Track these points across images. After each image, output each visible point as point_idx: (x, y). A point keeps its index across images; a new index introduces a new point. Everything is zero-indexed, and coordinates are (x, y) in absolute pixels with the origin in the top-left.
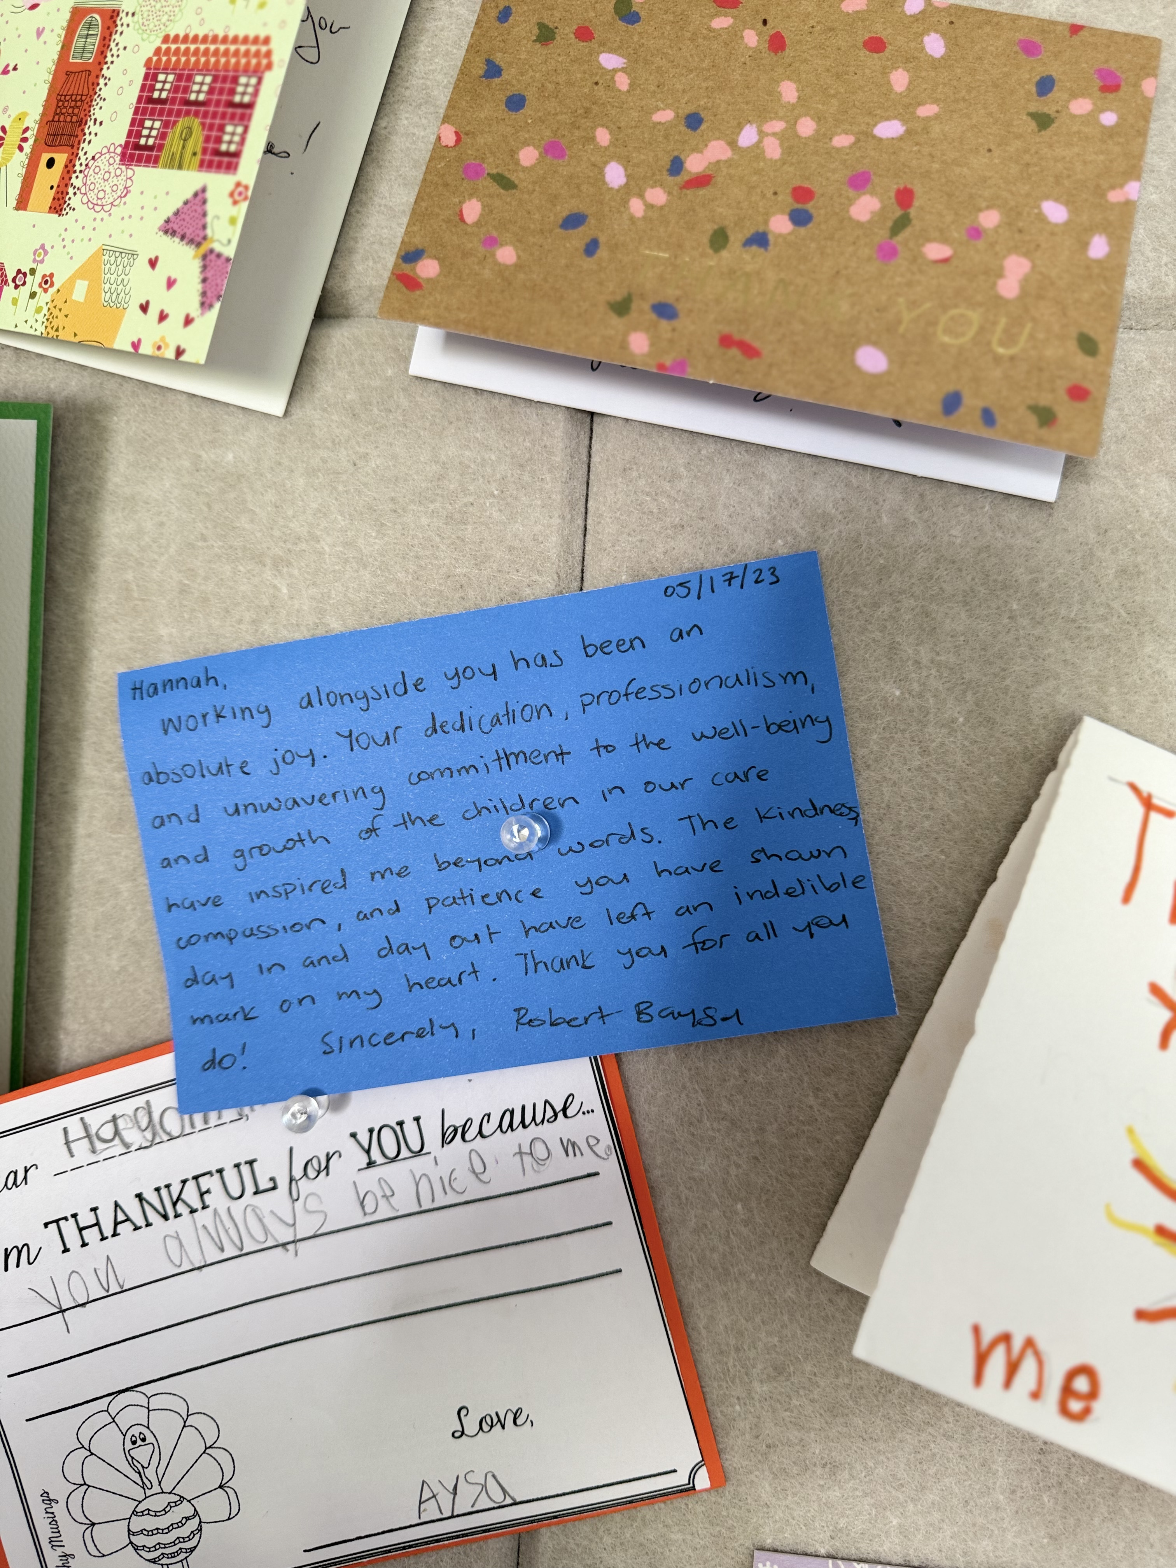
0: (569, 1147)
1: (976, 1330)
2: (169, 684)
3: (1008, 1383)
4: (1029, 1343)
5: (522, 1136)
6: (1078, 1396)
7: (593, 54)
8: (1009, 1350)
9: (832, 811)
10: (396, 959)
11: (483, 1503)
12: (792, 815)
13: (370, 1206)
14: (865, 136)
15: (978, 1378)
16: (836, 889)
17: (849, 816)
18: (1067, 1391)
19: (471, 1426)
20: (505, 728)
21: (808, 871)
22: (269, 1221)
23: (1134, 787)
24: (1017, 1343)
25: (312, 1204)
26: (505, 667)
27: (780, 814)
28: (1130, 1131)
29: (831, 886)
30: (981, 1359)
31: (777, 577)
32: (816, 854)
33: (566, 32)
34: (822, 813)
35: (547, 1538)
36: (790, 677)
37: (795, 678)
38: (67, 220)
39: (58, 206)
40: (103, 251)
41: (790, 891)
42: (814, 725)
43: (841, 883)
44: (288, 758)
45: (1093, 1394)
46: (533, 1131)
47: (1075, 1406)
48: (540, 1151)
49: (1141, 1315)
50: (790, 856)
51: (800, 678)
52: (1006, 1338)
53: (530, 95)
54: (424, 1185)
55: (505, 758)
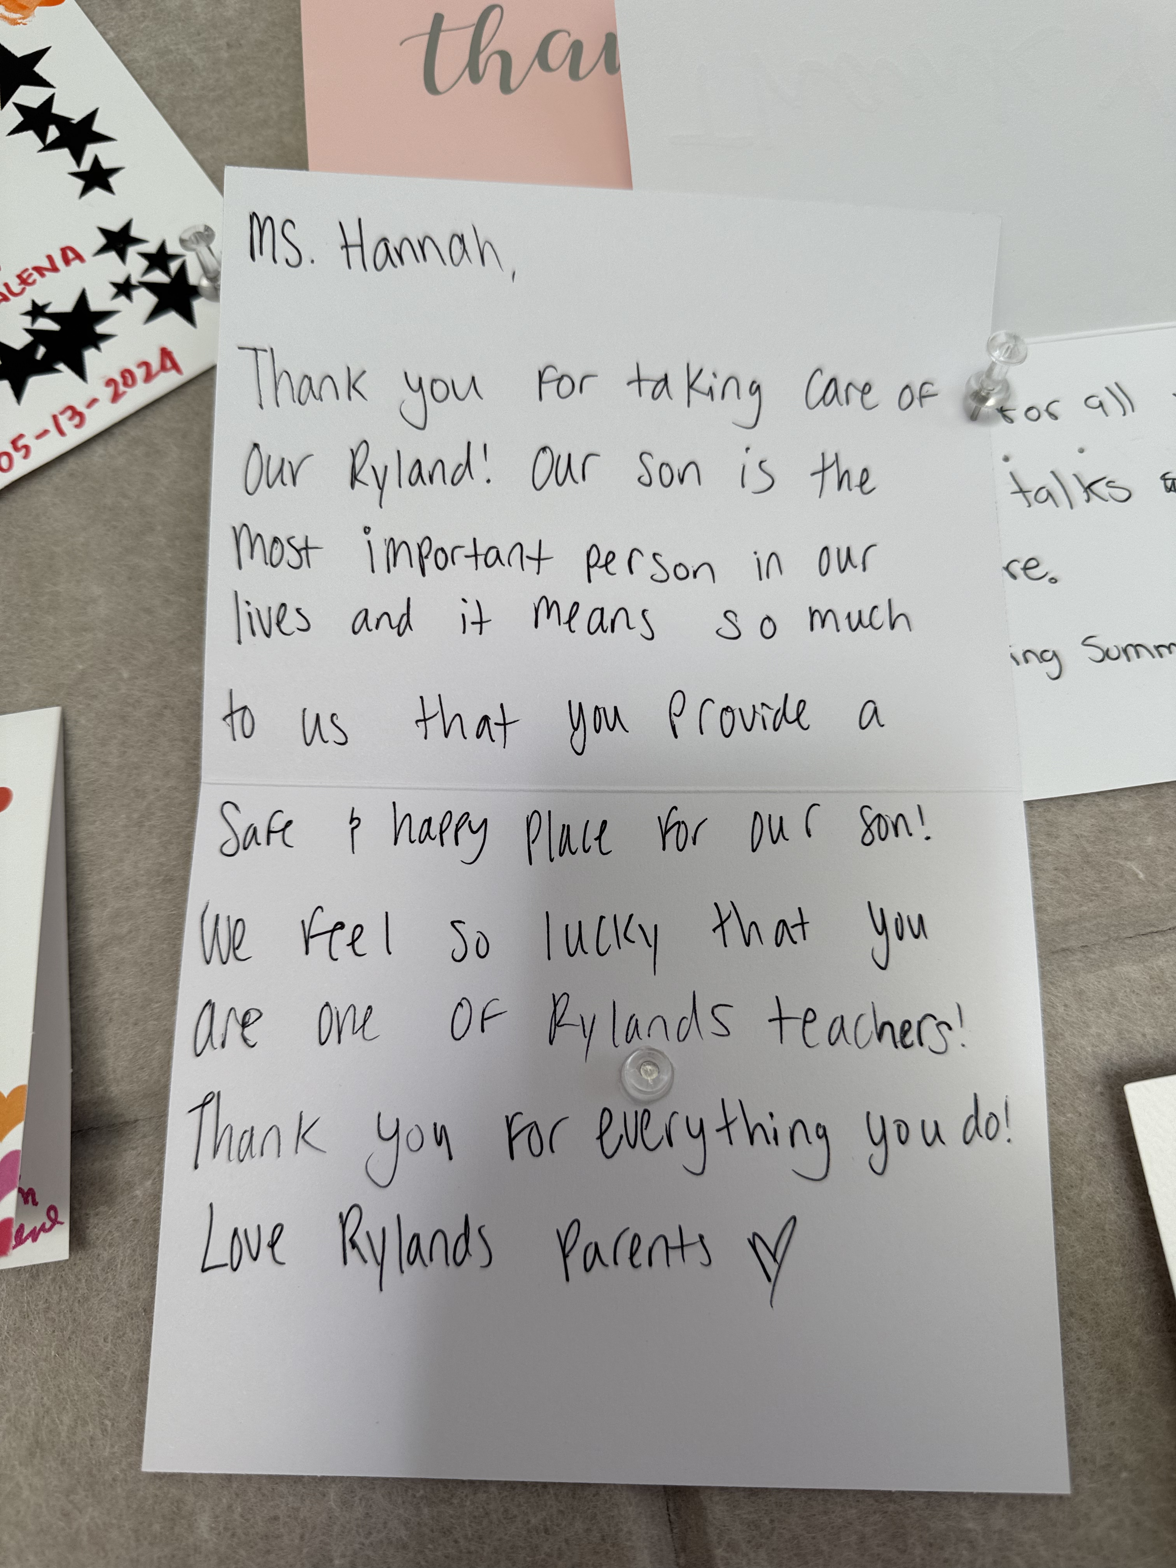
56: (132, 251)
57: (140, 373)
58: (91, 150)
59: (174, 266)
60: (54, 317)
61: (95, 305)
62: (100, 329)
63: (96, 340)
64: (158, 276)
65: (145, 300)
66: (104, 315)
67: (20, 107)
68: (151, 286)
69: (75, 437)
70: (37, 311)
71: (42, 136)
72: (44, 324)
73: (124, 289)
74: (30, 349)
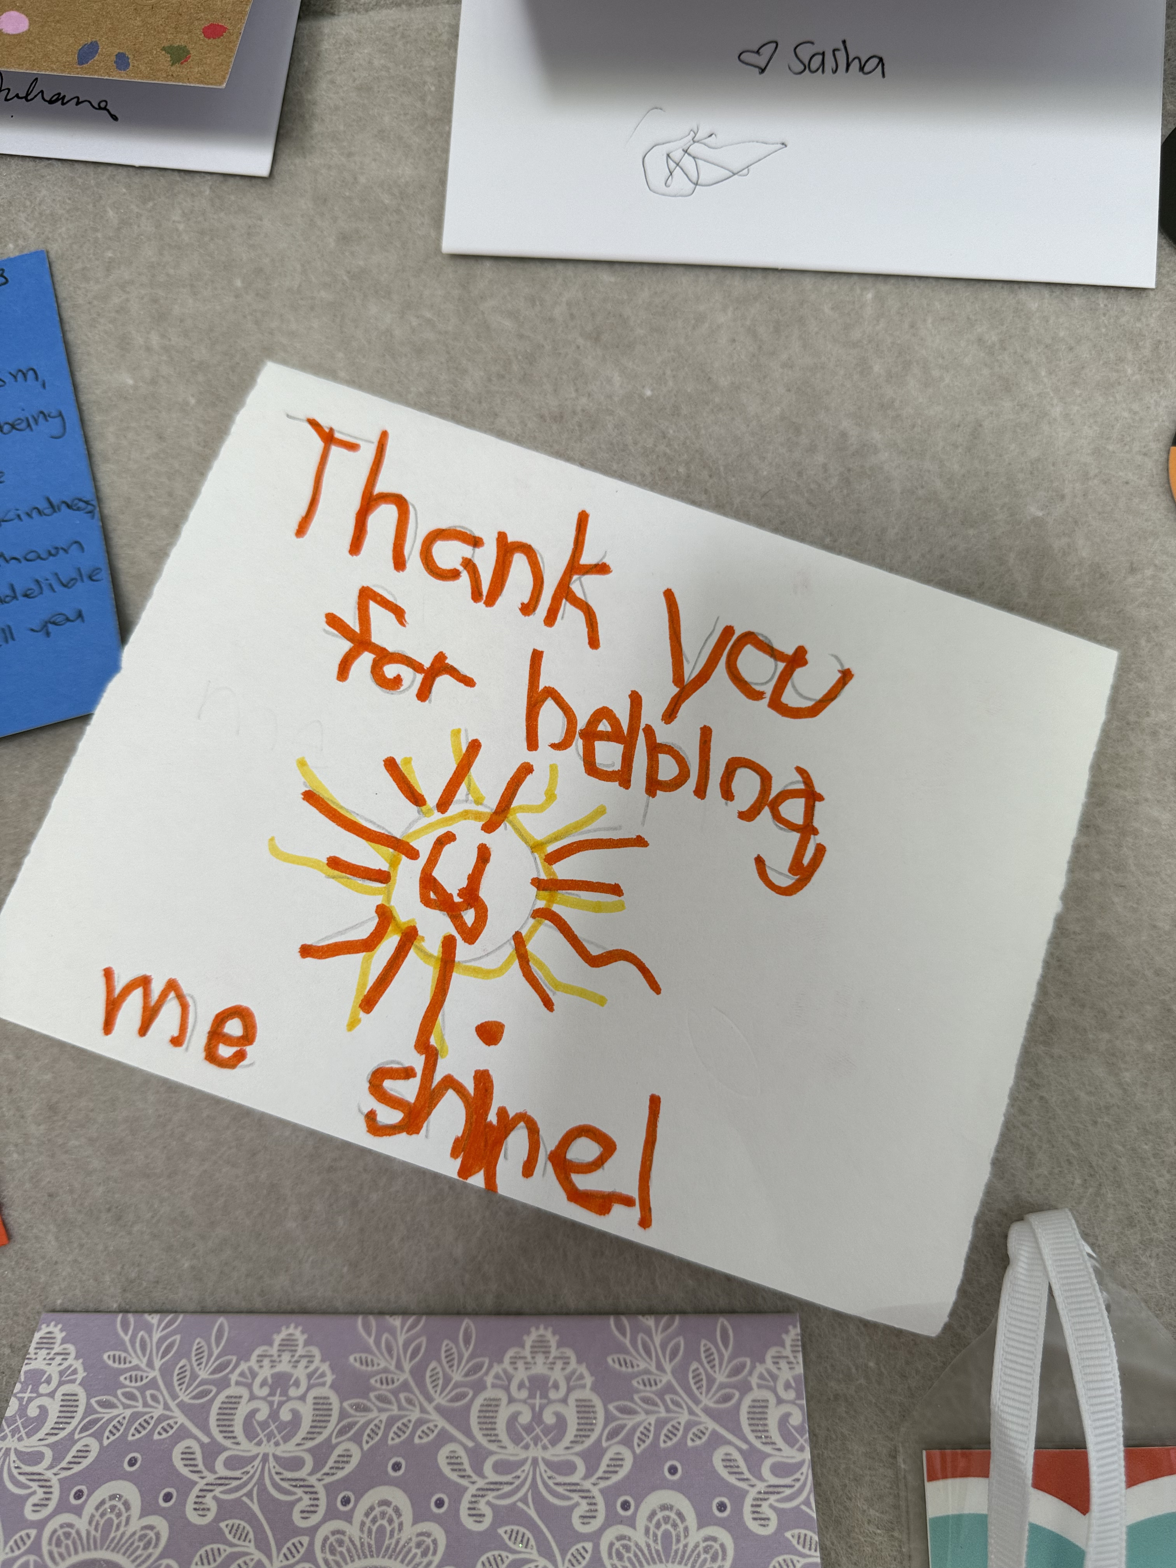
1: (108, 974)
3: (143, 1030)
4: (172, 986)
6: (229, 1041)
8: (146, 995)
9: (69, 506)
12: (29, 515)
15: (108, 1026)
16: (73, 585)
17: (87, 510)
18: (216, 1035)
21: (44, 570)
23: (313, 423)
24: (157, 988)
27: (19, 516)
28: (302, 764)
29: (69, 583)
30: (113, 1006)
31: (5, 278)
32: (53, 552)
34: (59, 509)
36: (20, 375)
37: (25, 375)
41: (29, 592)
42: (47, 420)
43: (78, 578)
45: (248, 1037)
47: (225, 1051)
49: (307, 951)
50: (29, 557)
51: (31, 374)
52: (144, 982)
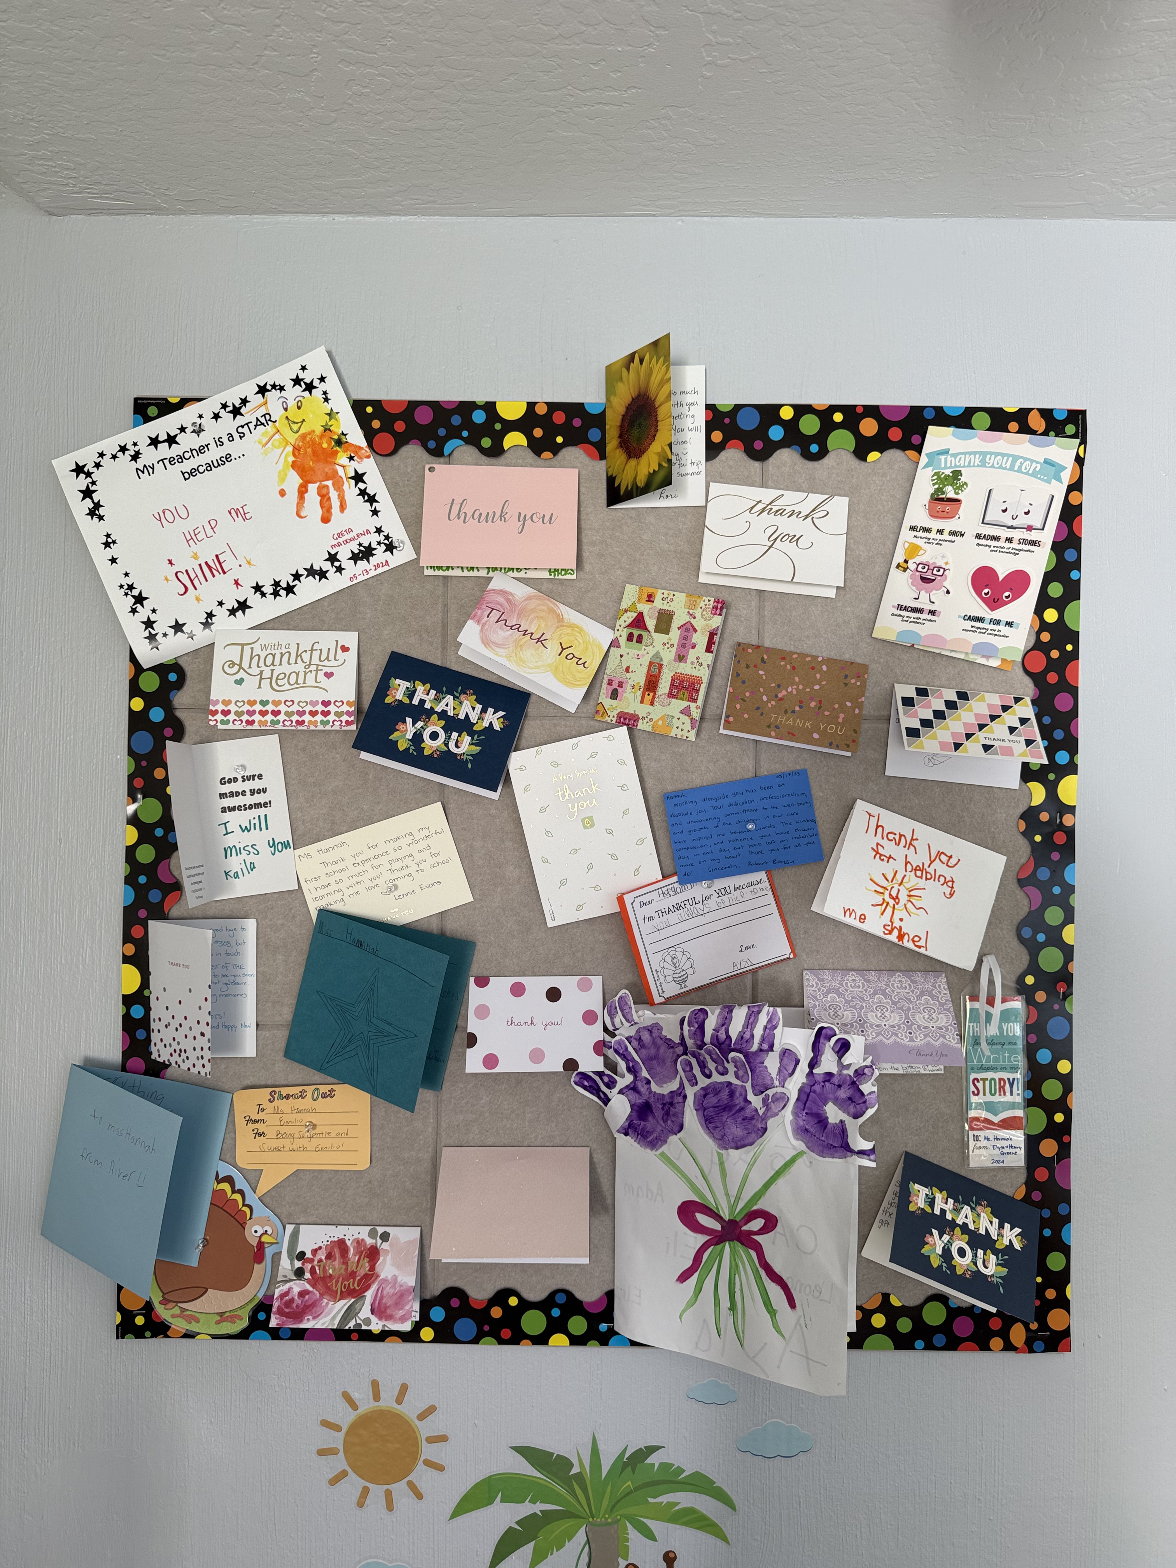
0: (761, 889)
1: (844, 908)
2: (675, 797)
4: (853, 911)
5: (751, 888)
6: (862, 919)
7: (758, 671)
9: (811, 821)
10: (723, 853)
11: (747, 965)
12: (803, 822)
13: (719, 905)
14: (812, 689)
18: (860, 918)
19: (743, 949)
20: (745, 805)
21: (807, 833)
22: (699, 910)
23: (867, 812)
25: (707, 906)
26: (744, 792)
27: (801, 821)
28: (869, 873)
29: (811, 836)
30: (845, 913)
33: (752, 666)
34: (809, 821)
35: (760, 972)
38: (655, 707)
39: (652, 704)
40: (665, 715)
41: (803, 837)
44: (700, 811)
45: (865, 919)
46: (754, 886)
47: (862, 921)
48: (755, 890)
49: (873, 905)
50: (803, 830)
52: (849, 909)
53: (746, 680)
54: (731, 900)
55: (745, 811)
56: (382, 534)
57: (381, 565)
58: (375, 504)
59: (390, 540)
60: (364, 547)
61: (373, 546)
62: (374, 552)
63: (373, 555)
64: (386, 542)
65: (383, 547)
66: (375, 549)
67: (359, 489)
68: (385, 544)
69: (366, 577)
70: (360, 545)
71: (364, 498)
72: (362, 548)
73: (379, 543)
74: (358, 554)
